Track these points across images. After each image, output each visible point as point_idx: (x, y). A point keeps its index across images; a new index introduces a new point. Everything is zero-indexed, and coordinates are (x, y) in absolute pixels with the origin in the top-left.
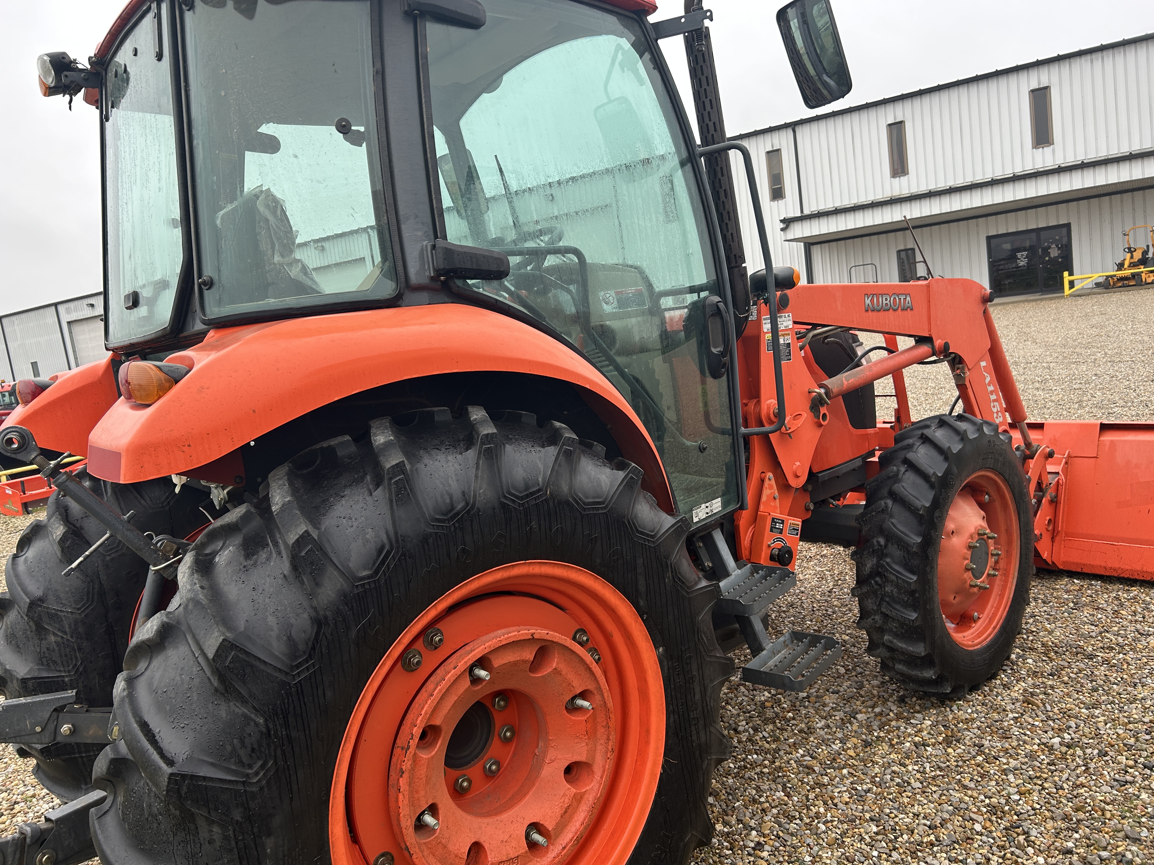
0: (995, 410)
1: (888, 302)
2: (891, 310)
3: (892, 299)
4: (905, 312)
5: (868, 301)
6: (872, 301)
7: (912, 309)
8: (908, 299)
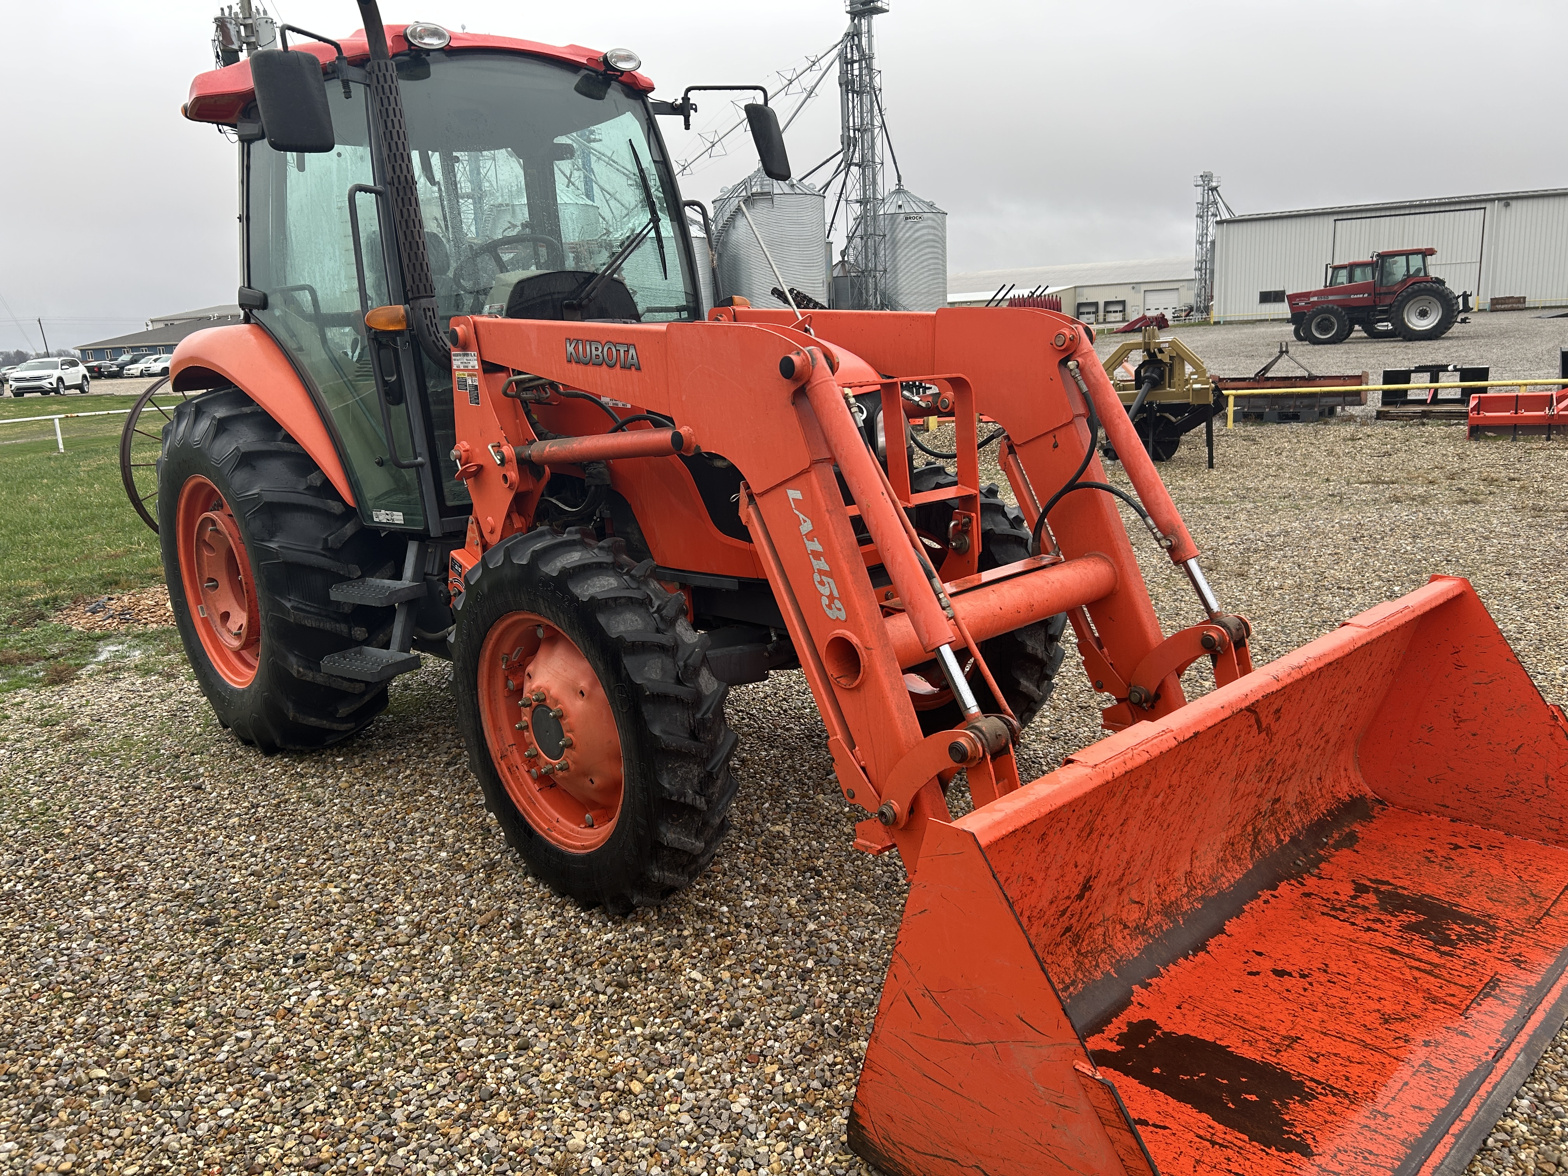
0: (825, 591)
1: (599, 353)
2: (604, 366)
3: (605, 349)
4: (628, 372)
5: (570, 349)
6: (576, 348)
7: (639, 369)
8: (632, 351)
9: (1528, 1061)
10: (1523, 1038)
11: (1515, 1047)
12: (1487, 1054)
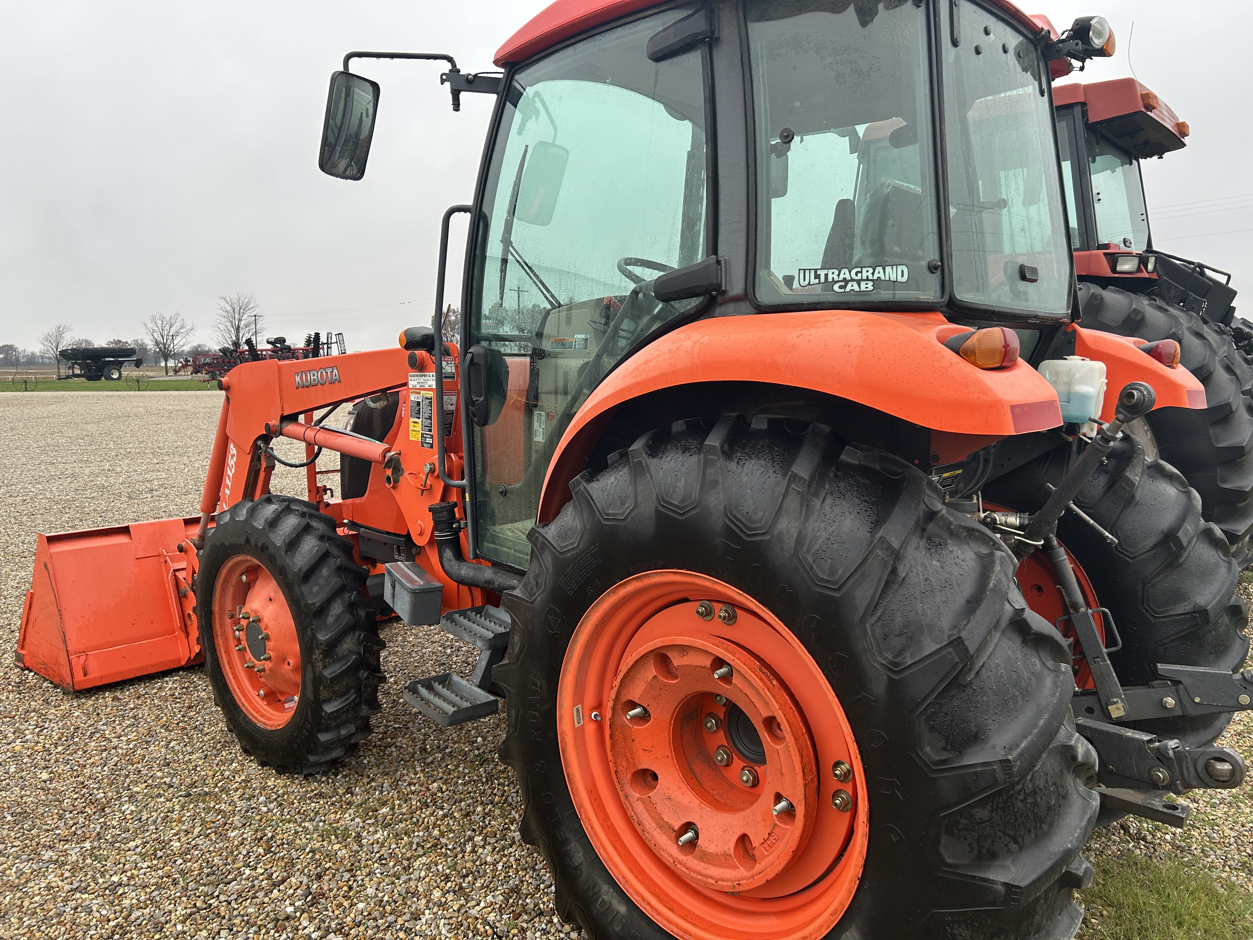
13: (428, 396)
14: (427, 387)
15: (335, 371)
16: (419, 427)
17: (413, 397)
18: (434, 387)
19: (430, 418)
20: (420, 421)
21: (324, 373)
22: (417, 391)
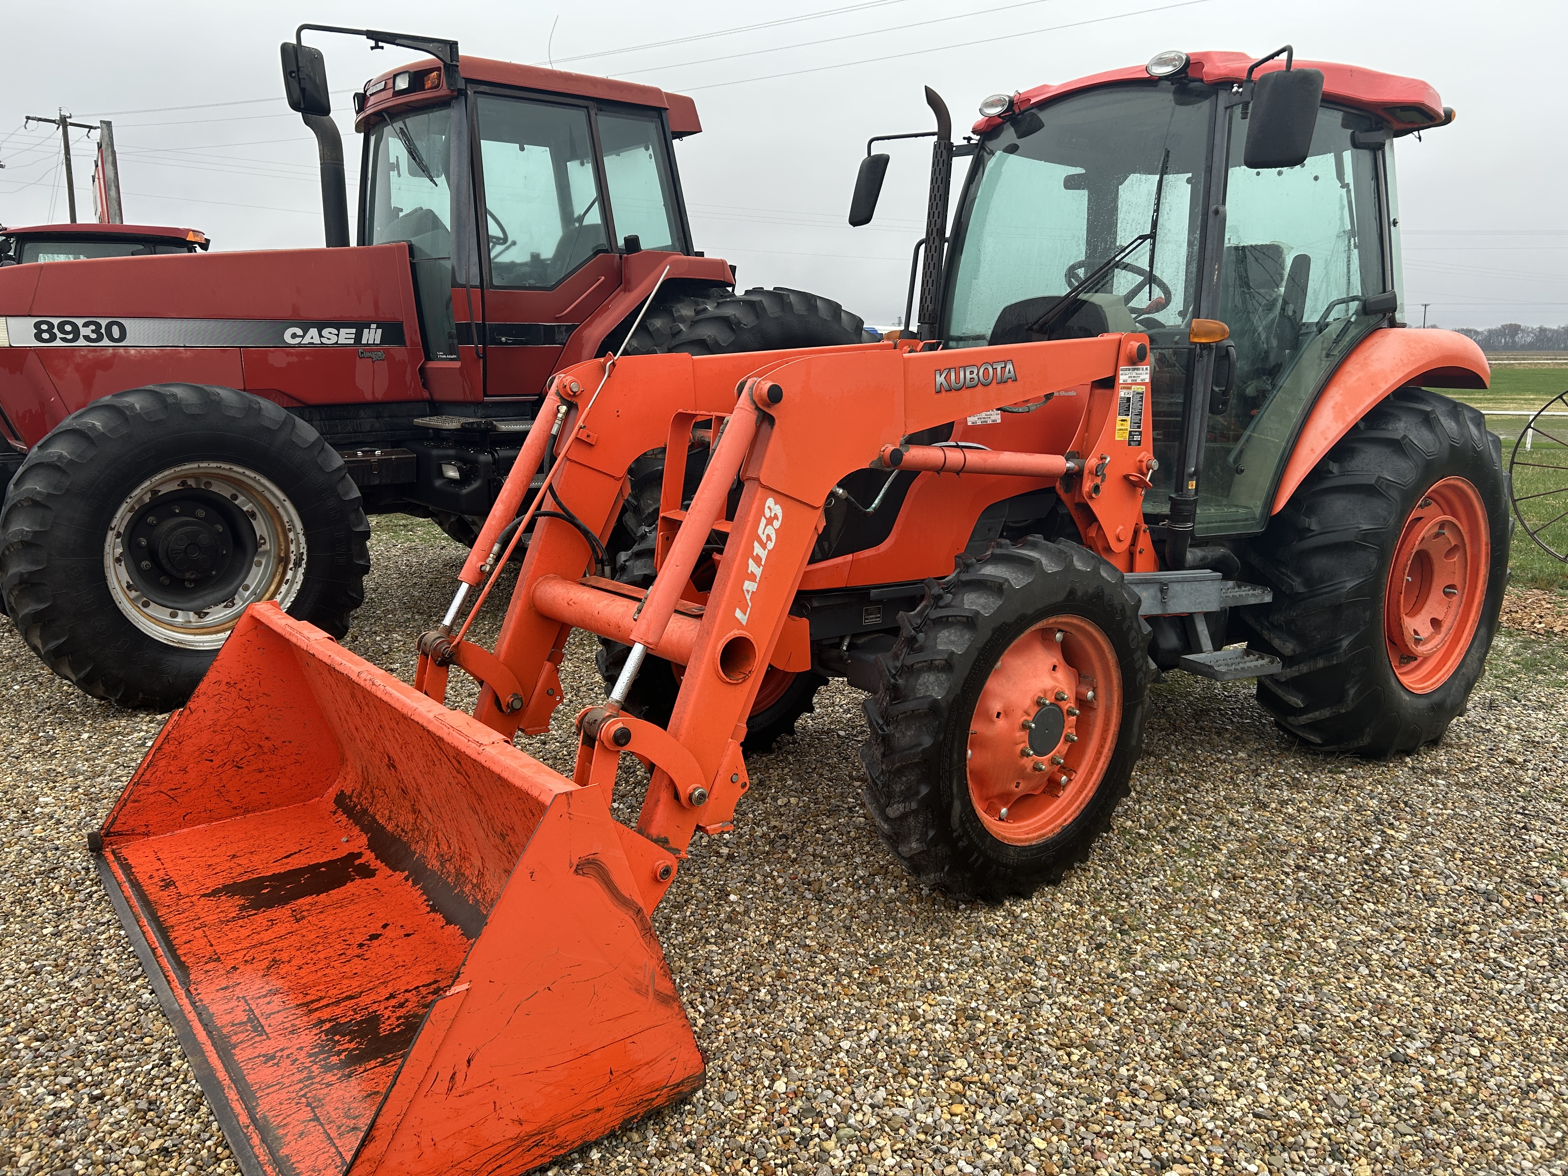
9: (171, 1011)
10: (192, 1016)
11: (188, 1008)
12: (196, 990)
13: (1140, 391)
14: (1139, 381)
15: (1009, 366)
16: (1127, 426)
17: (1122, 394)
18: (1147, 380)
19: (1140, 414)
20: (1128, 418)
21: (991, 370)
22: (1128, 387)
